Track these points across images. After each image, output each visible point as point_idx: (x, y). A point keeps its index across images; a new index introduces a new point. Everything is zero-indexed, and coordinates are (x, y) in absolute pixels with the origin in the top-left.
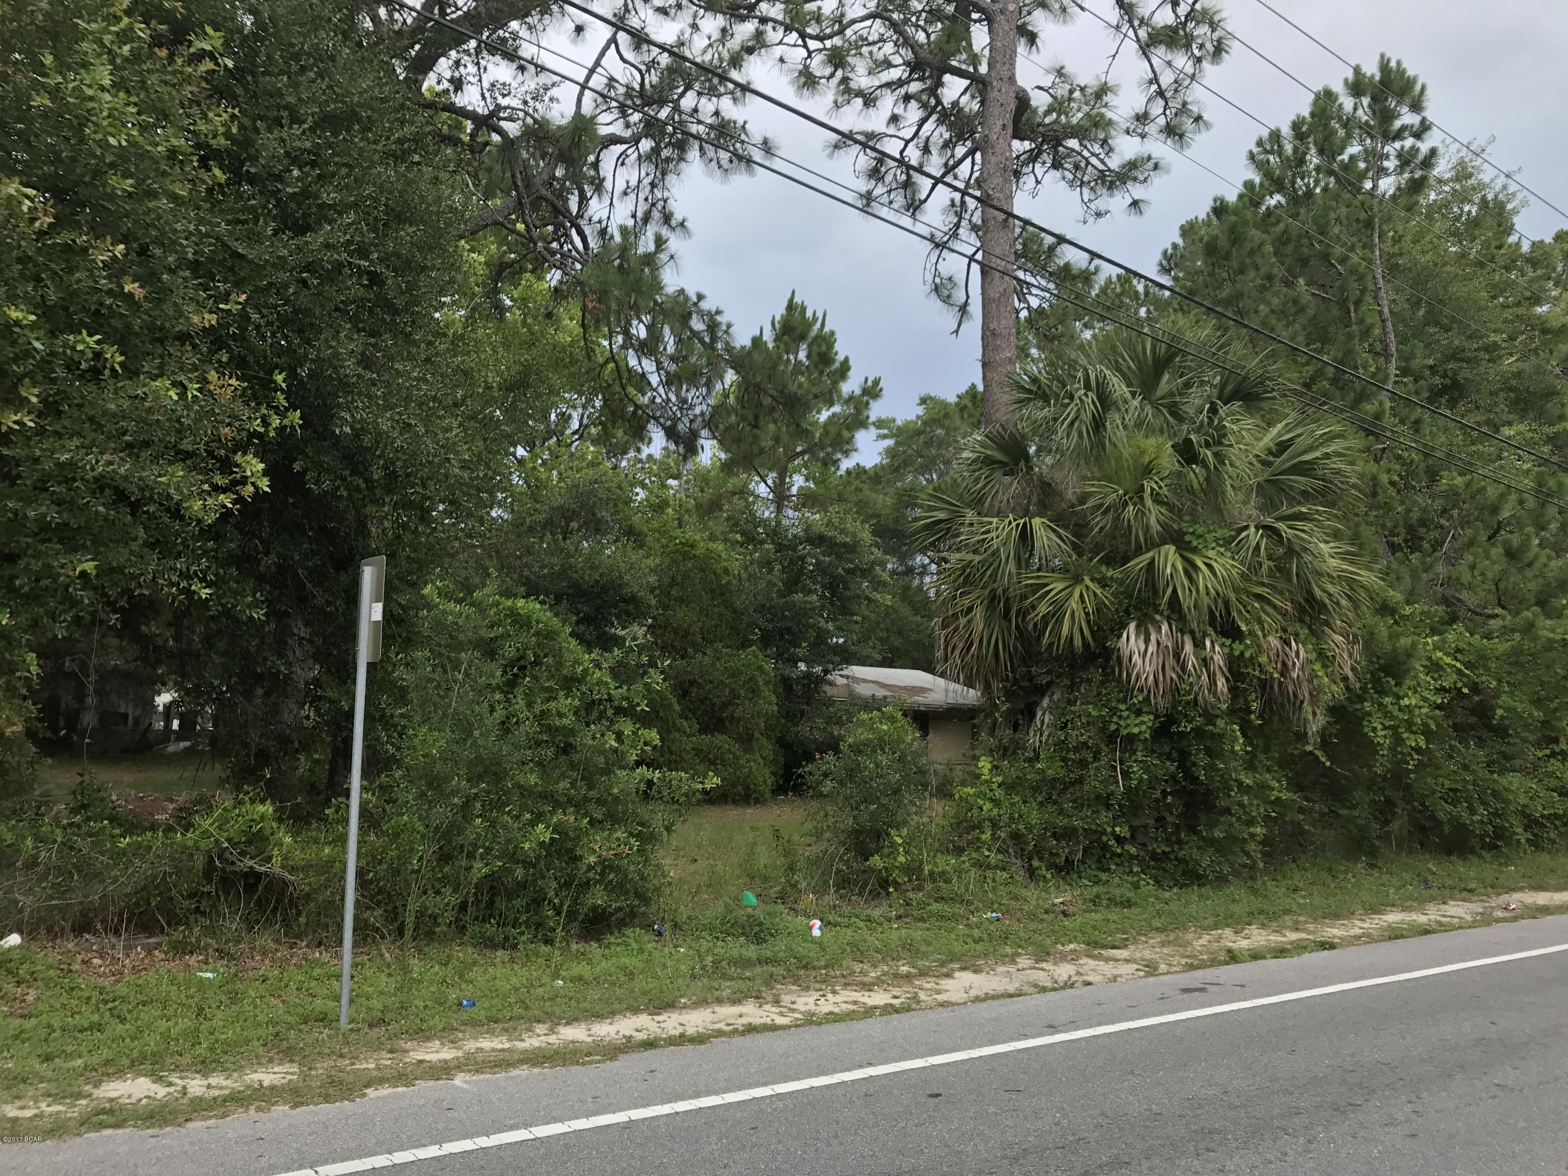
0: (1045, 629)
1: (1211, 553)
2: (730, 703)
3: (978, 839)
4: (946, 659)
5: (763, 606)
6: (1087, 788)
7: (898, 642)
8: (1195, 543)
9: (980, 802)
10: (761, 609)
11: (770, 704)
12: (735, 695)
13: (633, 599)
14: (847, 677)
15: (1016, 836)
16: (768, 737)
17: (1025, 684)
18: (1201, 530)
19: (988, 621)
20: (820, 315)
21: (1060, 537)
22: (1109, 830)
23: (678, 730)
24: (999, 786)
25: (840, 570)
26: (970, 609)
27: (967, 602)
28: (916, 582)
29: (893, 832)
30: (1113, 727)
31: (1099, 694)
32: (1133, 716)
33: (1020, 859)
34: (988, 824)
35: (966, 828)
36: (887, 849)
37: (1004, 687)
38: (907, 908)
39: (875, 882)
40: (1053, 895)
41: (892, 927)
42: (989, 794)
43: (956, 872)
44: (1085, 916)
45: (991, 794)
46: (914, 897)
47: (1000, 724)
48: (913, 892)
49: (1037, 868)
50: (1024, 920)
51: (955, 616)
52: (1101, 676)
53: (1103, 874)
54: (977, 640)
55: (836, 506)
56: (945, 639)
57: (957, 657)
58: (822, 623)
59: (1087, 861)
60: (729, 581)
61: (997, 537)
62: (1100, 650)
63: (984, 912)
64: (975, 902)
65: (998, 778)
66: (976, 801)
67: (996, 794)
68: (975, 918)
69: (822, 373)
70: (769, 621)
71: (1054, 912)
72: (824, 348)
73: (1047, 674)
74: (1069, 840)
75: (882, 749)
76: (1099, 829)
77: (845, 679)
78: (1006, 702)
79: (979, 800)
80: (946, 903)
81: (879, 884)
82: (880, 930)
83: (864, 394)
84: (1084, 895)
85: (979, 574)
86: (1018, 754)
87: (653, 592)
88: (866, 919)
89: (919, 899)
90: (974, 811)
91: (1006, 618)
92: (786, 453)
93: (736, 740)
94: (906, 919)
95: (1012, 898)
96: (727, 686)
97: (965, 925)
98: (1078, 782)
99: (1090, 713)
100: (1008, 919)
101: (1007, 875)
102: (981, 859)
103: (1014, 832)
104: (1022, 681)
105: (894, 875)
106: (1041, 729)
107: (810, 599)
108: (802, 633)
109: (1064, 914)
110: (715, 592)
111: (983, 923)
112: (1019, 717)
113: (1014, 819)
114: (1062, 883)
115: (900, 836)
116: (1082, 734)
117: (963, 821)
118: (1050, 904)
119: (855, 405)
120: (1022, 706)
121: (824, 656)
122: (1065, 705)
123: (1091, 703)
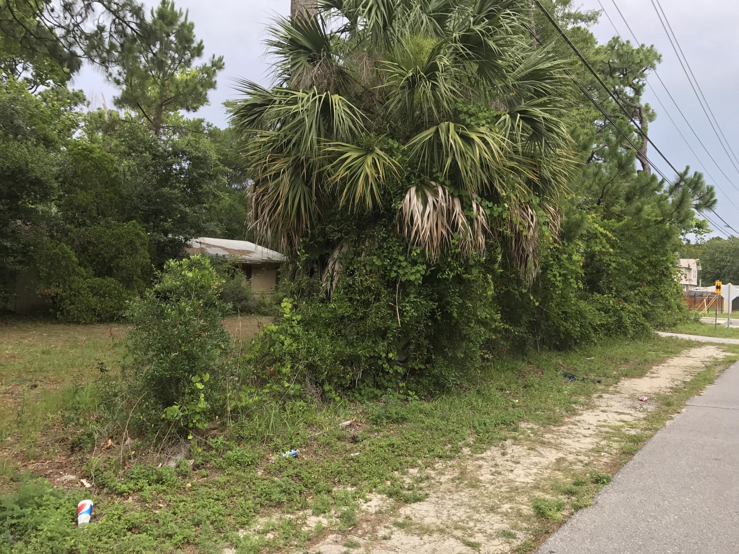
1: (482, 129)
2: (117, 257)
3: (279, 372)
4: (256, 218)
5: (142, 194)
6: (369, 322)
7: (236, 226)
8: (468, 121)
9: (282, 337)
10: (140, 196)
11: (145, 258)
12: (119, 251)
13: (37, 182)
14: (200, 243)
15: (311, 367)
17: (320, 239)
18: (473, 109)
19: (292, 184)
20: (184, 12)
21: (353, 112)
22: (384, 355)
23: (78, 274)
24: (299, 323)
25: (195, 174)
27: (274, 167)
29: (195, 379)
30: (393, 275)
31: (381, 247)
32: (409, 266)
33: (314, 386)
34: (288, 357)
35: (269, 361)
36: (187, 397)
37: (304, 242)
38: (206, 454)
39: (174, 430)
40: (342, 417)
41: (184, 488)
42: (290, 330)
43: (258, 406)
44: (372, 440)
45: (292, 330)
46: (214, 441)
47: (300, 271)
48: (215, 432)
49: (328, 392)
50: (320, 452)
51: (265, 180)
52: (384, 233)
53: (378, 390)
54: (284, 200)
55: (194, 134)
56: (256, 200)
57: (266, 216)
58: (182, 207)
59: (366, 380)
60: (117, 176)
61: (303, 106)
62: (386, 209)
63: (283, 450)
64: (274, 439)
65: (297, 316)
66: (279, 337)
67: (296, 330)
68: (274, 458)
69: (185, 48)
70: (146, 205)
71: (346, 438)
72: (186, 32)
73: (338, 231)
74: (352, 364)
75: (189, 296)
76: (376, 355)
77: (199, 245)
78: (305, 253)
79: (281, 336)
80: (247, 443)
81: (178, 432)
82: (168, 497)
83: (213, 66)
84: (366, 413)
85: (286, 140)
86: (313, 295)
87: (56, 179)
88: (157, 480)
89: (219, 443)
90: (276, 346)
91: (307, 183)
92: (161, 98)
93: (121, 282)
94: (203, 470)
95: (309, 426)
96: (113, 246)
97: (264, 470)
98: (362, 318)
99: (374, 263)
100: (305, 453)
101: (304, 404)
102: (281, 390)
103: (311, 364)
104: (318, 237)
105: (194, 421)
106: (332, 277)
107: (174, 191)
108: (169, 214)
109: (355, 440)
110: (107, 183)
111: (282, 464)
112: (315, 266)
113: (310, 353)
114: (347, 402)
115: (202, 381)
116: (366, 280)
117: (266, 355)
118: (340, 428)
119: (207, 73)
120: (317, 257)
121: (184, 229)
122: (353, 256)
123: (375, 255)
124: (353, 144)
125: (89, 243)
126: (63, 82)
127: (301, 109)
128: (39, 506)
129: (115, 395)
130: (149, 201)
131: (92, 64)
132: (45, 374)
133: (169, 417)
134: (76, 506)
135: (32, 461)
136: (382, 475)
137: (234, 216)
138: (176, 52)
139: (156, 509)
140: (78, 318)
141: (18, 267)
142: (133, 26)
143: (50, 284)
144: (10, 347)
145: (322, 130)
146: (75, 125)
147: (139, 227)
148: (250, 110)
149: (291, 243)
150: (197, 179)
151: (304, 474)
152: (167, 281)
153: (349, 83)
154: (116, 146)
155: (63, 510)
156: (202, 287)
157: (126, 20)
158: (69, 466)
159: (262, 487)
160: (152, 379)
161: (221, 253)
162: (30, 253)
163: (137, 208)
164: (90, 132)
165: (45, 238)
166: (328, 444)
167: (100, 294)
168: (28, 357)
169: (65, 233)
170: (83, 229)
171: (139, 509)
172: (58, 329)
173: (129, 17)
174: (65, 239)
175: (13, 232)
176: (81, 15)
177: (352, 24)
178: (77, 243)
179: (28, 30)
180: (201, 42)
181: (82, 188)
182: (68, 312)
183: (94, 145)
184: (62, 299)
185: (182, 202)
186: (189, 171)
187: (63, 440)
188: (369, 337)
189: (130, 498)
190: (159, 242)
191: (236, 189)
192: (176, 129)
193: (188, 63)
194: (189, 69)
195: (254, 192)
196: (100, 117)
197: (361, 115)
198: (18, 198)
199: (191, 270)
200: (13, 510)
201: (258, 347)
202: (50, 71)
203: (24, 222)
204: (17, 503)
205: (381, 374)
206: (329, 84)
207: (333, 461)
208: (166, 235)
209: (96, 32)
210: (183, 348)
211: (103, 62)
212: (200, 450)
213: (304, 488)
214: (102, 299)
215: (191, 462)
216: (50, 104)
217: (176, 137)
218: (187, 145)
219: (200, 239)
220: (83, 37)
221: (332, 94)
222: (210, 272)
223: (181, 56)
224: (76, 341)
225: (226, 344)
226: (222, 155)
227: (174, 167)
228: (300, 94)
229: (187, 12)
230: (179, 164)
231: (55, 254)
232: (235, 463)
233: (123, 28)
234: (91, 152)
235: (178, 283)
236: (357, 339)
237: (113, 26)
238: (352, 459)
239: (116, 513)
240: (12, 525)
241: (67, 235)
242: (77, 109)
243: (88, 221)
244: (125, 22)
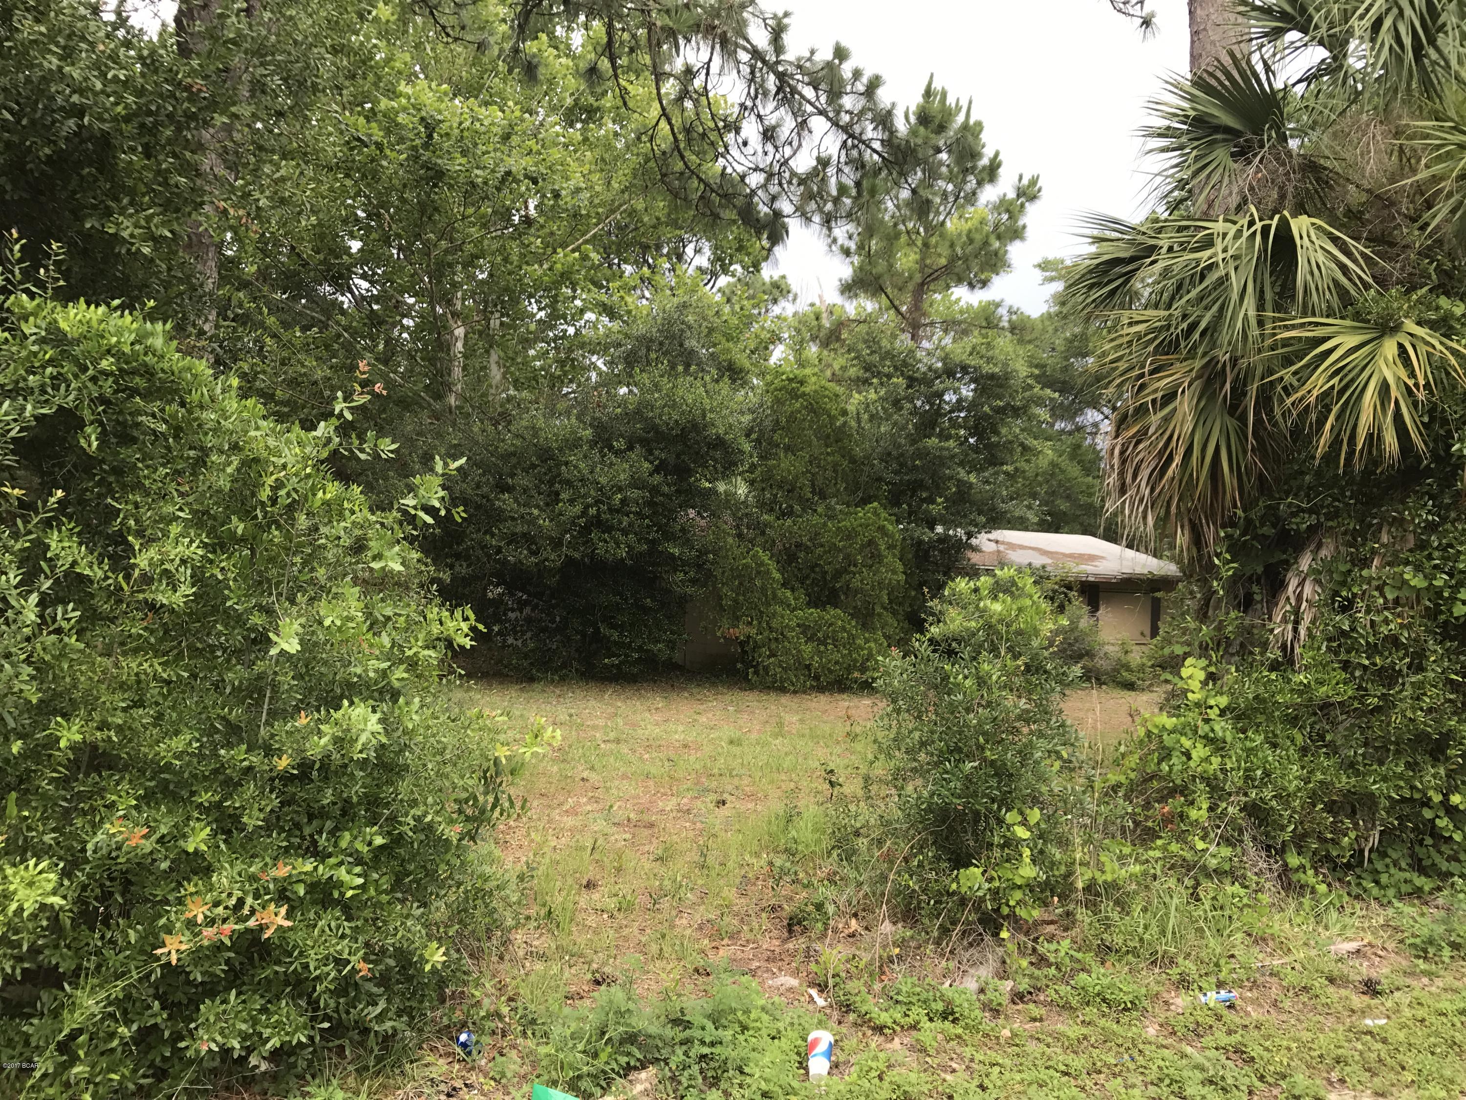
0: (1321, 422)
2: (846, 571)
3: (1182, 816)
4: (1123, 491)
5: (889, 454)
6: (1396, 719)
7: (1063, 506)
9: (1187, 743)
10: (886, 457)
11: (894, 572)
12: (850, 561)
13: (719, 443)
14: (996, 542)
15: (1253, 810)
16: (894, 613)
17: (1267, 530)
19: (1201, 416)
20: (964, 104)
22: (1437, 798)
23: (782, 602)
24: (1222, 713)
25: (986, 408)
26: (1170, 397)
27: (1163, 383)
28: (1089, 441)
29: (1011, 817)
31: (1422, 545)
33: (1263, 854)
34: (1202, 786)
35: (1158, 791)
36: (997, 853)
37: (1227, 536)
38: (1037, 972)
39: (973, 917)
40: (1335, 930)
41: (997, 1038)
42: (1203, 729)
43: (1139, 884)
44: (1416, 993)
45: (1207, 728)
46: (1053, 947)
47: (1220, 600)
48: (1050, 929)
49: (1297, 870)
50: (1287, 1004)
51: (1141, 411)
52: (1429, 512)
53: (1423, 878)
54: (1181, 451)
55: (984, 331)
56: (1122, 453)
57: (1143, 484)
58: (962, 474)
59: (1390, 851)
60: (845, 423)
61: (1225, 250)
62: (1435, 457)
63: (1200, 988)
64: (1180, 960)
65: (1219, 698)
66: (1178, 741)
67: (1217, 728)
68: (1181, 1001)
69: (966, 171)
70: (896, 473)
71: (1348, 981)
72: (970, 138)
73: (1310, 511)
74: (1354, 812)
75: (994, 650)
76: (1417, 796)
77: (993, 545)
78: (1232, 561)
79: (1183, 740)
80: (1119, 961)
81: (980, 920)
82: (968, 1051)
83: (1019, 196)
84: (1396, 929)
85: (1185, 325)
86: (1251, 653)
87: (748, 436)
88: (944, 1012)
89: (1062, 953)
90: (1174, 760)
91: (1235, 408)
92: (921, 271)
93: (852, 616)
94: (1031, 1006)
95: (1256, 942)
96: (840, 550)
97: (1161, 1026)
98: (1377, 709)
99: (1405, 582)
100: (1253, 1001)
101: (1242, 892)
102: (1188, 855)
103: (1254, 805)
104: (1263, 525)
105: (1012, 903)
106: (1296, 611)
107: (946, 444)
108: (938, 487)
109: (1371, 988)
110: (828, 436)
111: (1200, 1020)
112: (1255, 588)
113: (1253, 780)
114: (1346, 898)
115: (1024, 823)
116: (1386, 622)
117: (1151, 778)
118: (1332, 956)
119: (1008, 211)
120: (1260, 570)
121: (965, 516)
122: (1348, 566)
123: (1407, 563)
124: (1342, 318)
125: (799, 545)
126: (757, 266)
127: (1221, 256)
128: (744, 1028)
129: (857, 834)
130: (901, 465)
131: (807, 226)
132: (736, 781)
133: (963, 890)
134: (805, 1040)
135: (725, 942)
136: (1452, 1082)
137: (1060, 485)
138: (950, 180)
139: (945, 1071)
140: (782, 681)
141: (690, 590)
142: (877, 145)
143: (738, 619)
144: (681, 728)
145: (1268, 295)
146: (775, 338)
147: (884, 515)
148: (1105, 272)
149: (1197, 539)
150: (990, 417)
151: (1255, 1051)
152: (953, 620)
153: (1331, 188)
154: (844, 369)
155: (784, 1043)
156: (1020, 633)
157: (864, 137)
158: (787, 960)
159: (1162, 1063)
160: (929, 810)
161: (1038, 561)
162: (708, 566)
163: (879, 479)
164: (799, 348)
165: (730, 540)
166: (1305, 989)
167: (819, 639)
168: (708, 749)
169: (761, 528)
170: (789, 522)
171: (915, 1065)
172: (751, 699)
173: (870, 132)
174: (760, 540)
175: (683, 530)
176: (790, 144)
177: (1335, 58)
178: (779, 545)
179: (707, 185)
180: (997, 154)
181: (788, 449)
182: (766, 669)
183: (808, 371)
184: (756, 647)
185: (962, 464)
186: (973, 405)
187: (773, 909)
188: (1398, 752)
189: (897, 1040)
190: (920, 542)
191: (1062, 431)
192: (948, 325)
193: (972, 198)
194: (972, 209)
195: (1117, 437)
196: (817, 319)
197: (1363, 255)
198: (689, 472)
199: (995, 598)
200: (703, 1029)
201: (1133, 760)
202: (737, 250)
203: (699, 513)
204: (709, 1017)
205: (1429, 841)
206: (1282, 197)
207: (1322, 1030)
208: (932, 529)
209: (815, 168)
210: (988, 753)
211: (828, 221)
212: (1024, 963)
213: (1258, 1084)
214: (822, 648)
215: (1008, 985)
216: (737, 308)
217: (948, 341)
218: (971, 354)
219: (997, 534)
220: (795, 181)
221: (1294, 215)
222: (1034, 602)
223: (959, 188)
224: (780, 725)
225: (1070, 750)
226: (1036, 366)
227: (947, 398)
228: (1219, 226)
229: (970, 103)
230: (956, 391)
231: (746, 566)
232: (1098, 1000)
233: (860, 153)
234: (802, 383)
235: (973, 624)
236: (1364, 755)
237: (843, 152)
238: (1369, 1033)
239: (874, 1065)
240: (703, 1057)
241: (763, 533)
242: (776, 310)
243: (797, 508)
244: (864, 142)
